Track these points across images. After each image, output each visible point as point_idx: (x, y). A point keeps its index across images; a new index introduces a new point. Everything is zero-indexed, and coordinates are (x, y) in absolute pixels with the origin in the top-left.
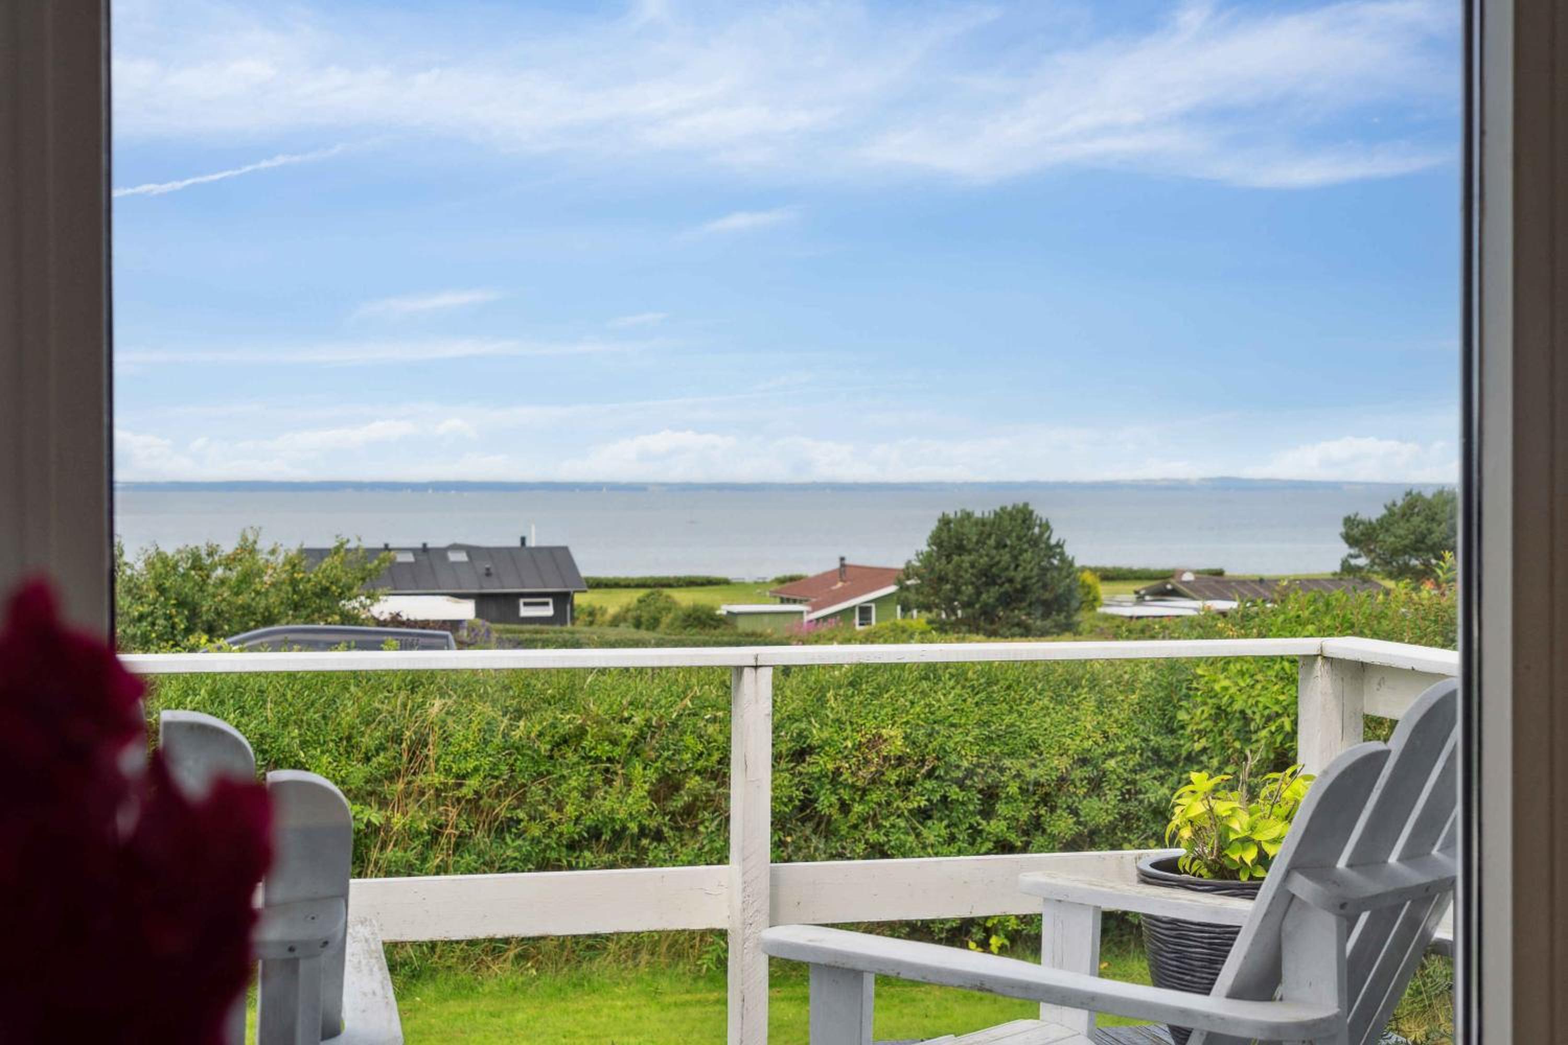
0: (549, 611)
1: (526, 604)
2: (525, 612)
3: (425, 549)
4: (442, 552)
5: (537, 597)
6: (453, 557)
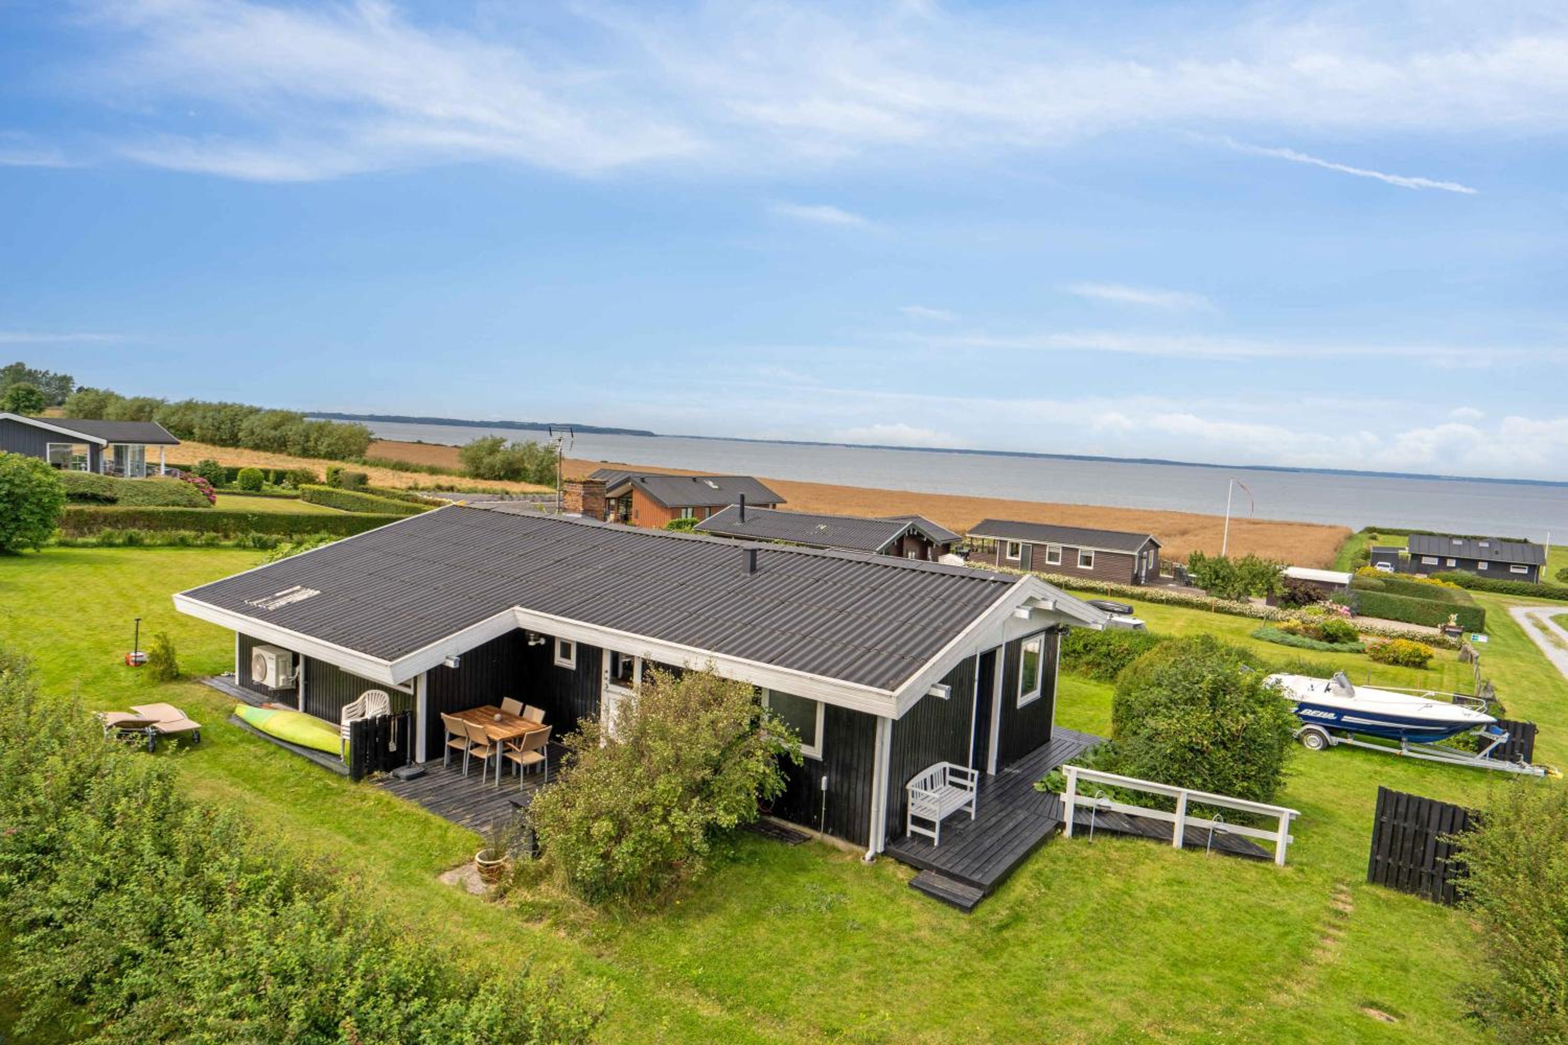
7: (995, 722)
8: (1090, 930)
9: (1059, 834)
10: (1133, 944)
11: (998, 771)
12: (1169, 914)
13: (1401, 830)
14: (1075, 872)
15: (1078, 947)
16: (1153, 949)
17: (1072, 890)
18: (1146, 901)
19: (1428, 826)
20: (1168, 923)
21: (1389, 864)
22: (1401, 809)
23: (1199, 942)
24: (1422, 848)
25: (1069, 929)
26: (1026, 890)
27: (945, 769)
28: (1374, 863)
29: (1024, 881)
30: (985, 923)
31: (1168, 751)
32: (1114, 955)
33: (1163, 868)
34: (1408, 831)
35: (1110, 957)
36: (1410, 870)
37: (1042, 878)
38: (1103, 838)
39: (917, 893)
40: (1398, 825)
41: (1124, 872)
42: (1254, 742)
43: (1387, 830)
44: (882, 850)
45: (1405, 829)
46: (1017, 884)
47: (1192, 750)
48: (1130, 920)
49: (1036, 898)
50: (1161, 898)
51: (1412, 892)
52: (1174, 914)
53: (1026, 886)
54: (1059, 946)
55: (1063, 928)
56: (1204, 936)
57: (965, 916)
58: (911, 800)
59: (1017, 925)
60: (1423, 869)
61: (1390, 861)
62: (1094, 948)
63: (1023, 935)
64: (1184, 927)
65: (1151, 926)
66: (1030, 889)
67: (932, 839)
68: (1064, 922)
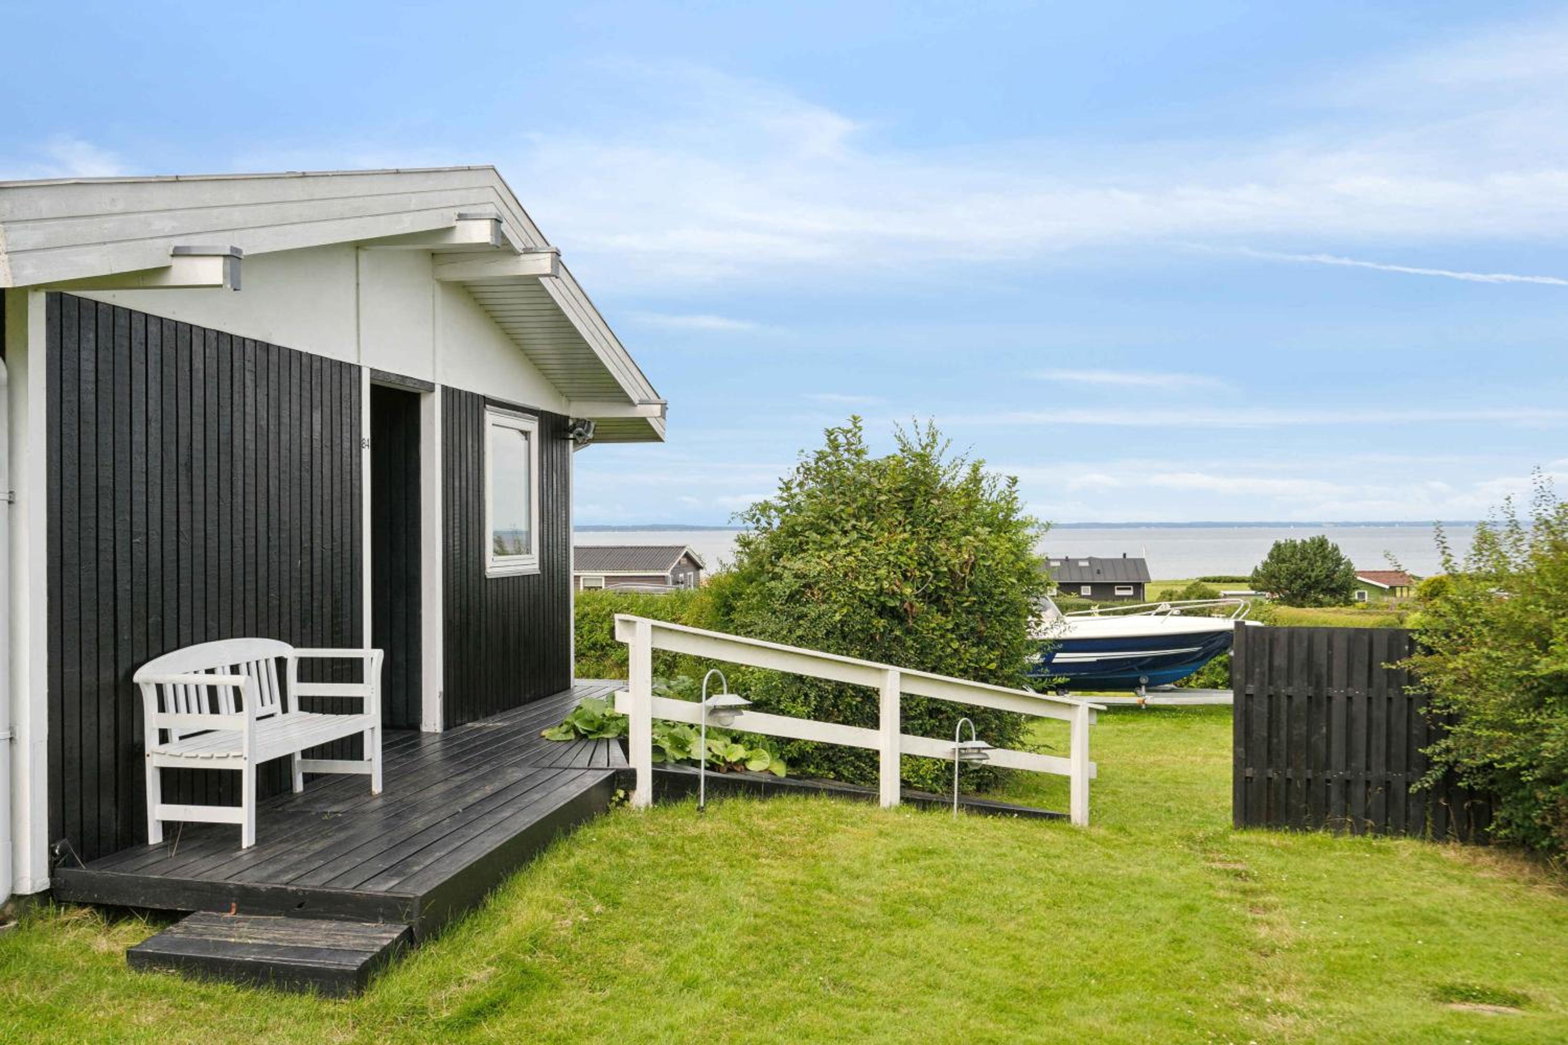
0: (1131, 593)
1: (1118, 589)
2: (1118, 593)
3: (1067, 559)
4: (1076, 561)
5: (1124, 585)
6: (1081, 564)
7: (433, 589)
8: (755, 974)
9: (621, 803)
10: (876, 984)
11: (448, 722)
12: (934, 909)
13: (1284, 702)
14: (676, 864)
15: (728, 1017)
16: (934, 986)
17: (679, 897)
18: (872, 895)
19: (1330, 683)
20: (939, 928)
21: (1269, 779)
22: (1280, 660)
23: (1030, 951)
24: (1324, 730)
25: (690, 985)
26: (545, 914)
27: (281, 663)
28: (1242, 785)
29: (538, 893)
30: (416, 1012)
31: (838, 617)
32: (837, 1016)
33: (881, 833)
34: (1296, 701)
35: (830, 1022)
36: (1308, 780)
37: (592, 883)
38: (729, 802)
39: (158, 978)
40: (1278, 694)
41: (797, 851)
42: (991, 595)
43: (1261, 708)
44: (43, 883)
45: (1290, 697)
46: (520, 905)
47: (883, 611)
48: (849, 935)
49: (582, 929)
50: (902, 883)
51: (1316, 827)
52: (946, 908)
53: (547, 905)
54: (671, 1028)
55: (672, 985)
56: (1033, 935)
57: (344, 1007)
58: (153, 720)
59: (529, 1000)
60: (1328, 774)
61: (1271, 773)
62: (776, 1012)
63: (551, 1022)
64: (981, 928)
65: (900, 939)
66: (557, 910)
67: (234, 831)
68: (673, 970)
